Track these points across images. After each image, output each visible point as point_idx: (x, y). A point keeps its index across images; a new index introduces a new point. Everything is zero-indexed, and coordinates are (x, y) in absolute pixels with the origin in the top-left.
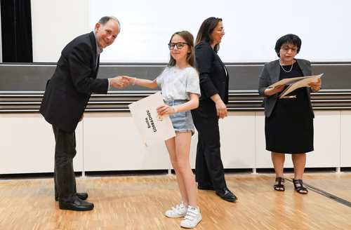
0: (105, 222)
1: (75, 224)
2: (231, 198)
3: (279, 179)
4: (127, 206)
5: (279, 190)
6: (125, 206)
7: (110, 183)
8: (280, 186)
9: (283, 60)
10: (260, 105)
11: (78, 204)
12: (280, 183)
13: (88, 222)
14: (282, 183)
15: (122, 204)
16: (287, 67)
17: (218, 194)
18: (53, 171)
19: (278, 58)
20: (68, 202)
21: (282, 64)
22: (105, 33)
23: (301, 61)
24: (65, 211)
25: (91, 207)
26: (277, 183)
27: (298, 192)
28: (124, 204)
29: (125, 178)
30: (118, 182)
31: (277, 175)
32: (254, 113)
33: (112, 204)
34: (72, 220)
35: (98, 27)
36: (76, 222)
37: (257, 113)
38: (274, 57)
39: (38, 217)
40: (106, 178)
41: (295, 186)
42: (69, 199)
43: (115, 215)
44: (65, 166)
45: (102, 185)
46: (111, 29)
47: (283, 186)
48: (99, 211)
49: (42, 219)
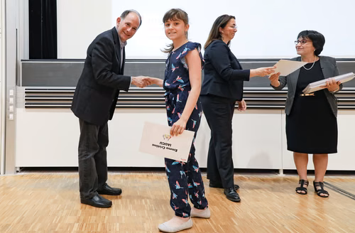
0: (123, 219)
1: (93, 218)
3: (302, 182)
4: (146, 203)
5: (301, 193)
6: (144, 203)
7: (130, 179)
8: (302, 188)
11: (97, 199)
12: (302, 186)
13: (107, 217)
14: (304, 186)
15: (141, 200)
17: (225, 193)
20: (87, 196)
22: (124, 26)
24: (84, 205)
26: (300, 186)
27: (319, 195)
28: (143, 201)
29: (145, 174)
30: (138, 179)
31: (300, 177)
32: (279, 111)
33: (130, 202)
34: (91, 215)
36: (95, 217)
37: (283, 111)
39: (59, 211)
40: (126, 174)
41: (315, 189)
42: (88, 194)
43: (133, 212)
44: (85, 161)
45: (122, 181)
47: (305, 189)
48: (118, 207)
49: (62, 212)
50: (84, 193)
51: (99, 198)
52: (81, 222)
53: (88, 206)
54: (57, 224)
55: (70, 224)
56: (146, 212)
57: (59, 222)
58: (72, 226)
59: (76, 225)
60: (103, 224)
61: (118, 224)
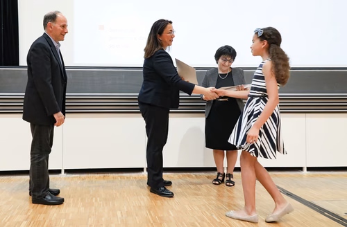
0: (71, 215)
1: (42, 216)
3: (218, 174)
4: (96, 201)
6: (94, 201)
11: (49, 198)
12: (217, 177)
13: (55, 215)
14: (219, 178)
15: (92, 199)
18: (29, 169)
20: (39, 197)
25: (61, 202)
28: (94, 199)
33: (82, 199)
36: (44, 215)
42: (41, 194)
43: (82, 209)
47: (219, 180)
50: (36, 194)
51: (52, 197)
52: (29, 220)
53: (40, 205)
54: (6, 223)
55: (19, 222)
56: (93, 208)
57: (8, 221)
58: (20, 223)
59: (25, 222)
60: (50, 220)
61: (64, 220)
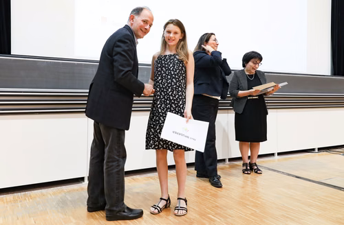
2: (217, 184)
3: (246, 165)
5: (248, 174)
8: (247, 170)
9: (247, 71)
10: (229, 105)
14: (248, 168)
16: (251, 76)
17: (210, 181)
19: (243, 68)
21: (247, 73)
22: (142, 23)
23: (259, 71)
26: (245, 168)
27: (256, 172)
31: (244, 162)
32: (226, 111)
35: (132, 19)
37: (229, 111)
38: (240, 67)
46: (148, 19)
47: (249, 170)
